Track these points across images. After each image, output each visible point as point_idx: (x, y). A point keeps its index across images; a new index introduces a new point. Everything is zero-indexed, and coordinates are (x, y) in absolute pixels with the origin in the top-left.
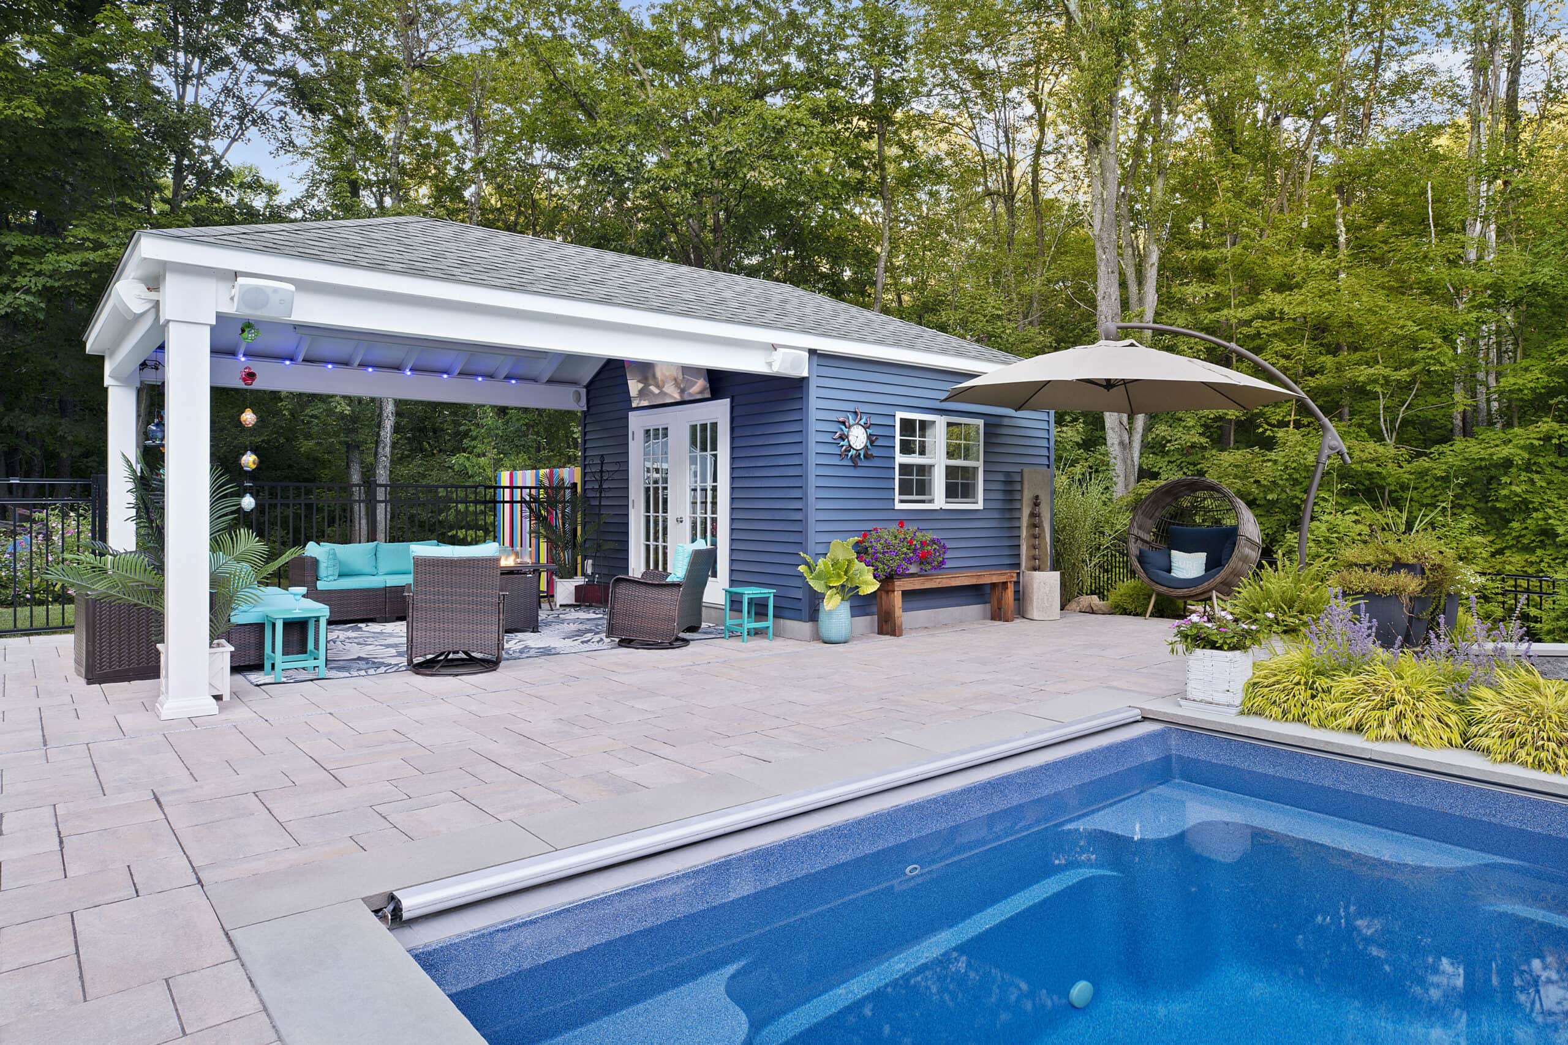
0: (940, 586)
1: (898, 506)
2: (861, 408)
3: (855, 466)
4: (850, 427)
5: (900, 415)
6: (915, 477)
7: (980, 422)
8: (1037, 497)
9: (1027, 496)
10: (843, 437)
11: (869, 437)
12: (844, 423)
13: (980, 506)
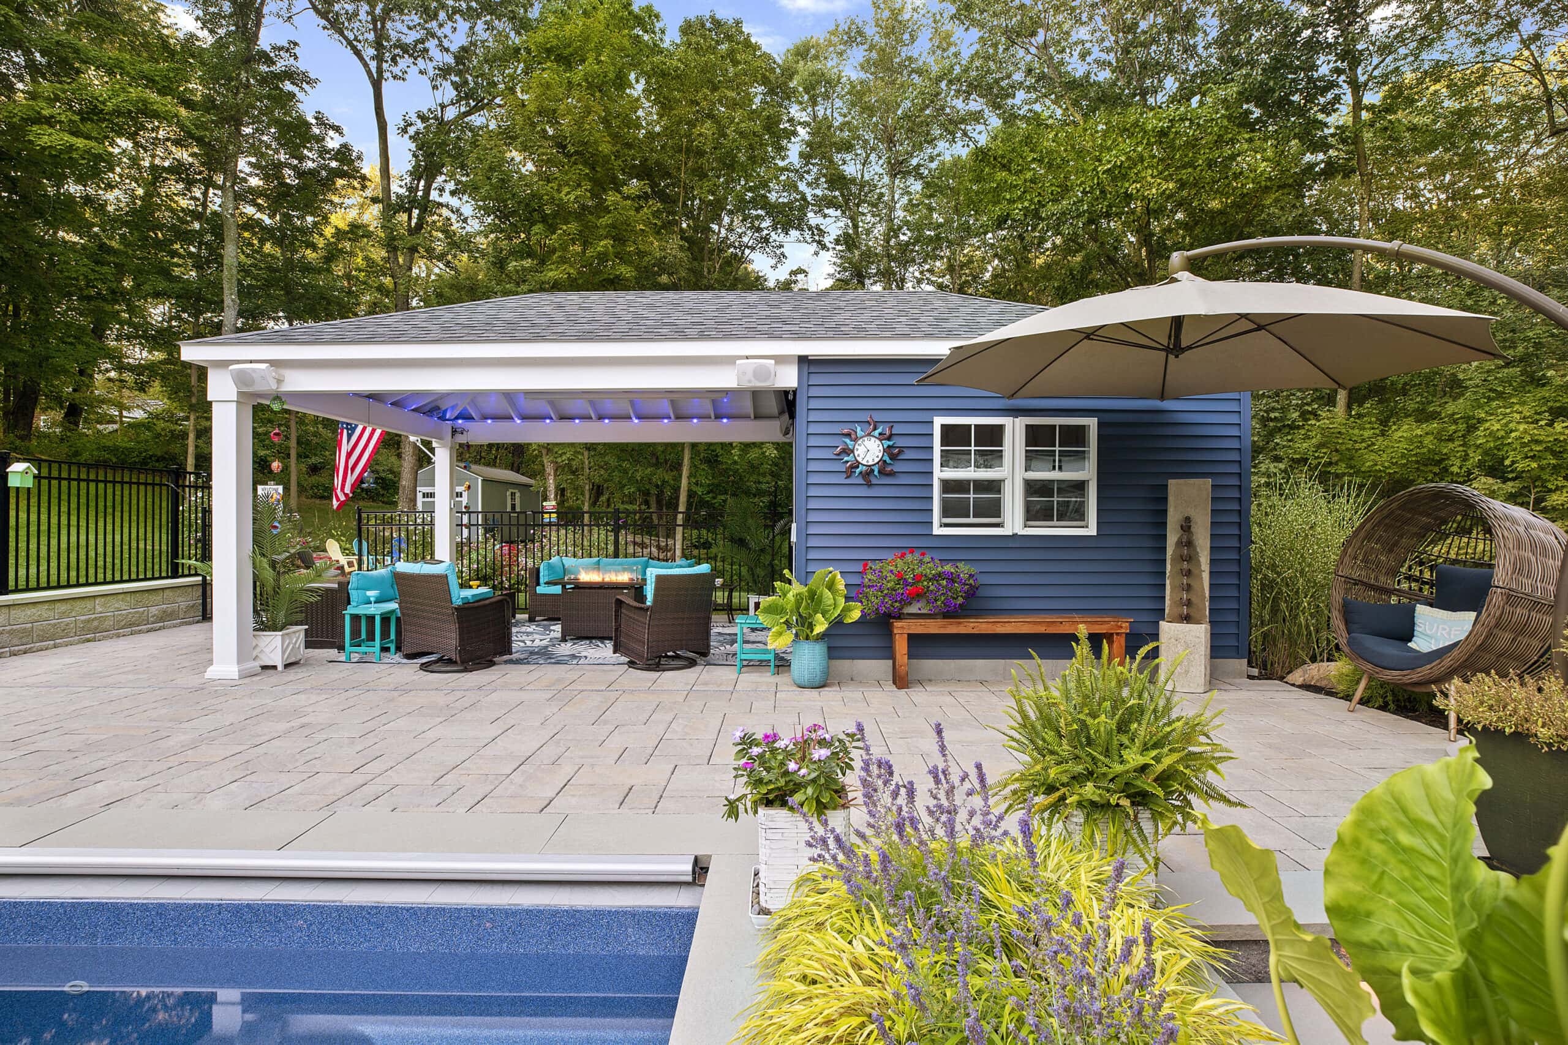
0: (975, 631)
1: (937, 530)
2: (878, 417)
3: (869, 485)
4: (856, 440)
5: (939, 421)
6: (972, 496)
7: (1092, 423)
8: (1188, 519)
9: (1173, 518)
10: (848, 451)
11: (888, 450)
12: (848, 435)
13: (1092, 530)
